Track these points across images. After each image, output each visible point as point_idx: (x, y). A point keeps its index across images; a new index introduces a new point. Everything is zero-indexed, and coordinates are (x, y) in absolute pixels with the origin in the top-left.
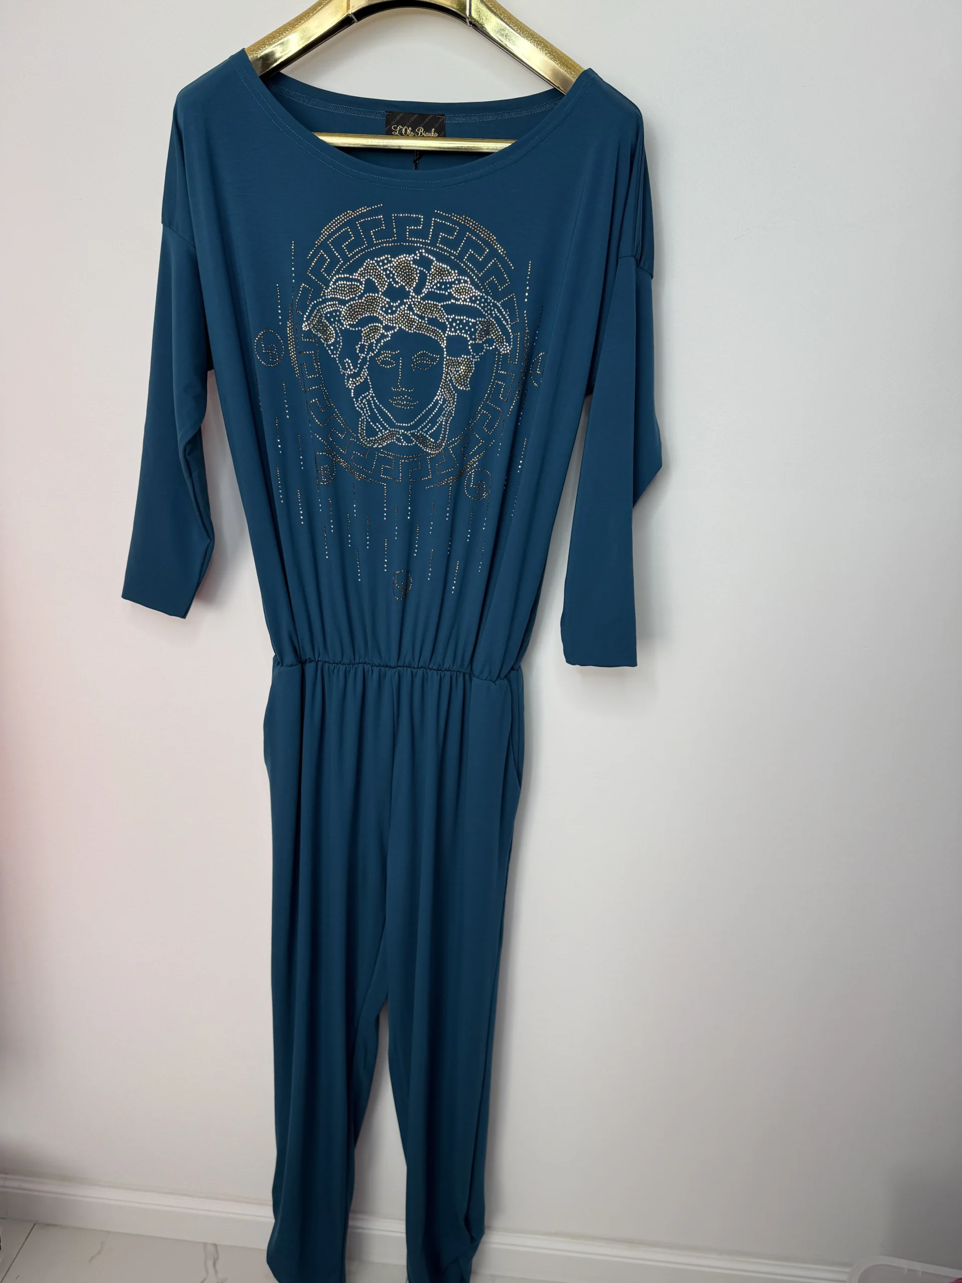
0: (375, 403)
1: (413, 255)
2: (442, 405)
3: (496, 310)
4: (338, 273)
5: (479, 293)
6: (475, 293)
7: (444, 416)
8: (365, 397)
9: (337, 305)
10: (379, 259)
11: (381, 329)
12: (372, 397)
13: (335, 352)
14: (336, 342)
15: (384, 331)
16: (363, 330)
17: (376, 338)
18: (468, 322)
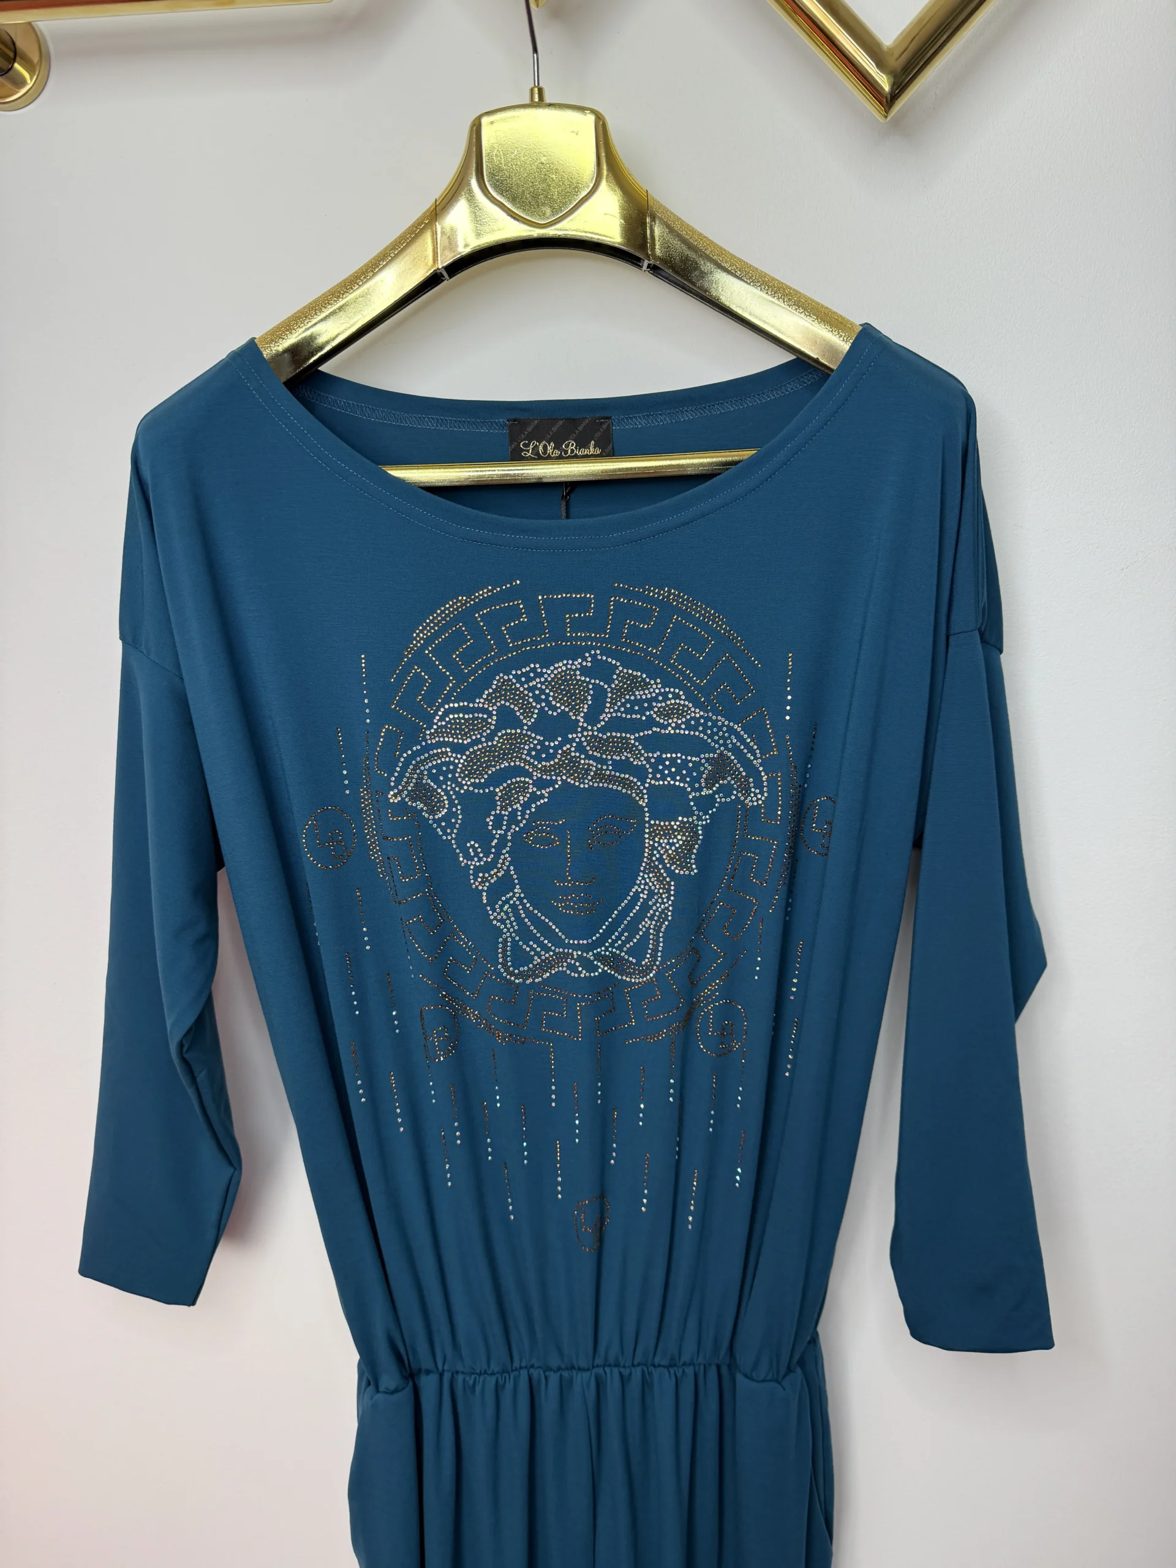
0: (525, 908)
1: (580, 660)
2: (646, 901)
3: (733, 737)
4: (447, 700)
5: (702, 713)
6: (695, 713)
7: (651, 919)
8: (507, 901)
9: (450, 754)
10: (519, 672)
11: (531, 786)
12: (519, 899)
13: (449, 831)
14: (451, 814)
15: (535, 789)
16: (497, 790)
17: (522, 802)
18: (685, 762)
